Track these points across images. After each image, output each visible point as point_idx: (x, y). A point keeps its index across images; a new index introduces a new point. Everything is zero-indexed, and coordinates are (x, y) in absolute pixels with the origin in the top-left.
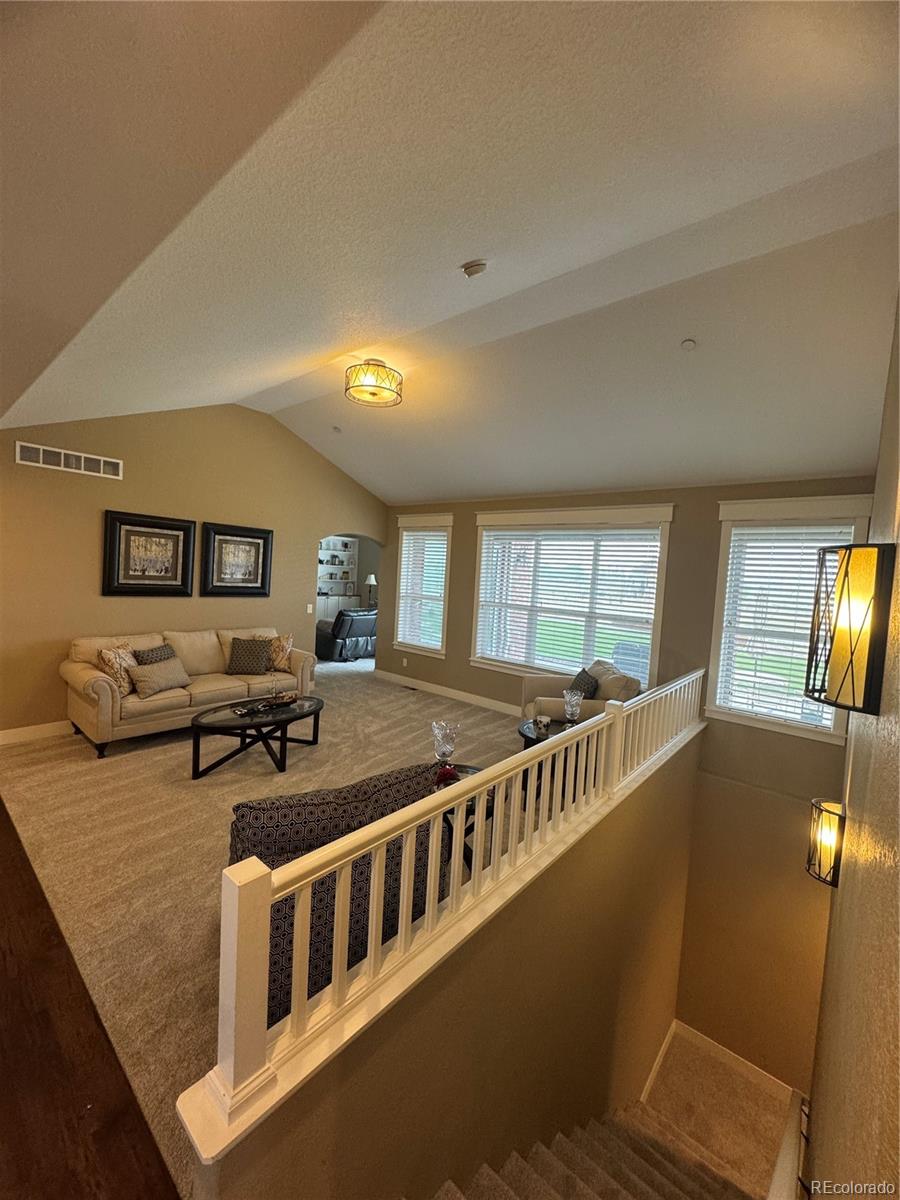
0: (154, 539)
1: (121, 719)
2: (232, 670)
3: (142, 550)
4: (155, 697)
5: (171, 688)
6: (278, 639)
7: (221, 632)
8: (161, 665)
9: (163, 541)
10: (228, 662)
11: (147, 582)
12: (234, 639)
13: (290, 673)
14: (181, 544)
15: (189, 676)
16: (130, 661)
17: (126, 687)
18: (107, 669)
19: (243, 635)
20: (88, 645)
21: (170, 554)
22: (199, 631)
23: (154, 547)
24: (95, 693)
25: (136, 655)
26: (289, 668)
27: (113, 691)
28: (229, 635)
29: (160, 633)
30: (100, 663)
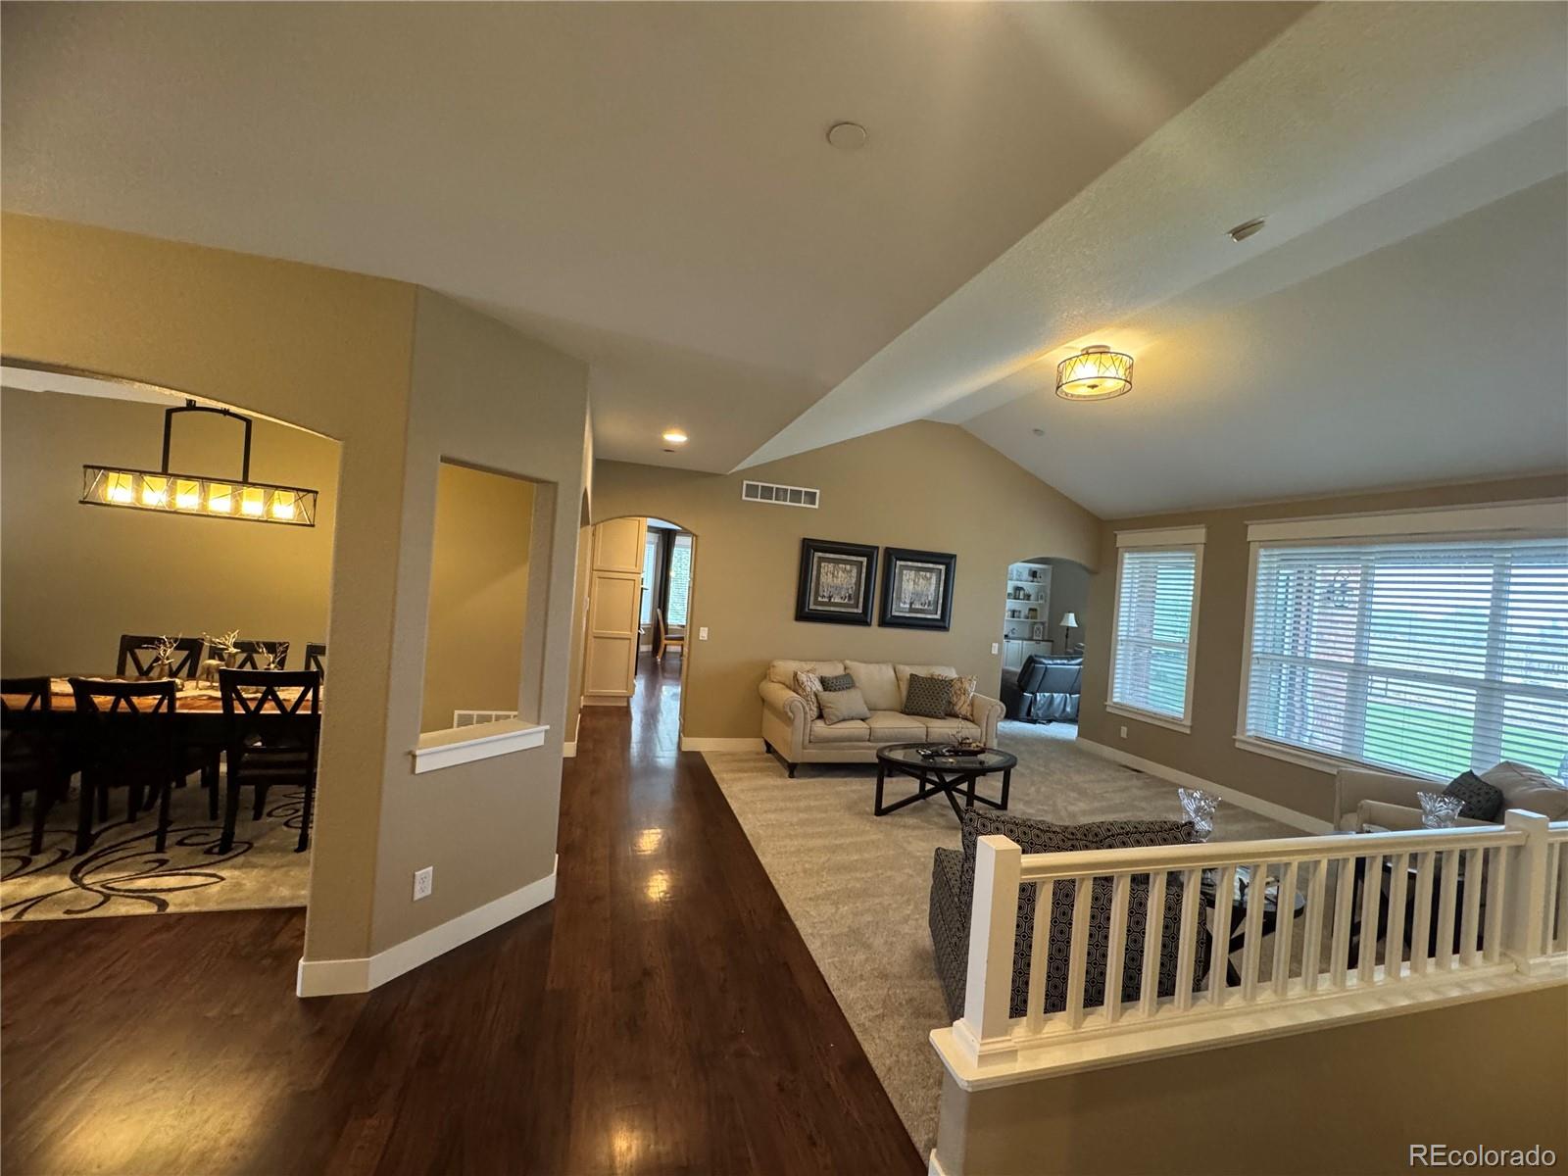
0: (841, 565)
1: (810, 742)
2: (909, 709)
3: (830, 576)
4: (839, 725)
5: (852, 719)
6: (960, 679)
7: (901, 667)
8: (844, 692)
9: (848, 567)
10: (904, 699)
11: (832, 609)
12: (912, 675)
13: (973, 722)
14: (864, 570)
15: (870, 710)
16: (818, 686)
17: (815, 712)
18: (800, 691)
19: (922, 672)
20: (785, 667)
21: (854, 580)
22: (877, 663)
23: (840, 573)
24: (792, 712)
25: (823, 681)
26: (972, 715)
27: (805, 713)
28: (907, 671)
29: (842, 661)
30: (796, 685)
